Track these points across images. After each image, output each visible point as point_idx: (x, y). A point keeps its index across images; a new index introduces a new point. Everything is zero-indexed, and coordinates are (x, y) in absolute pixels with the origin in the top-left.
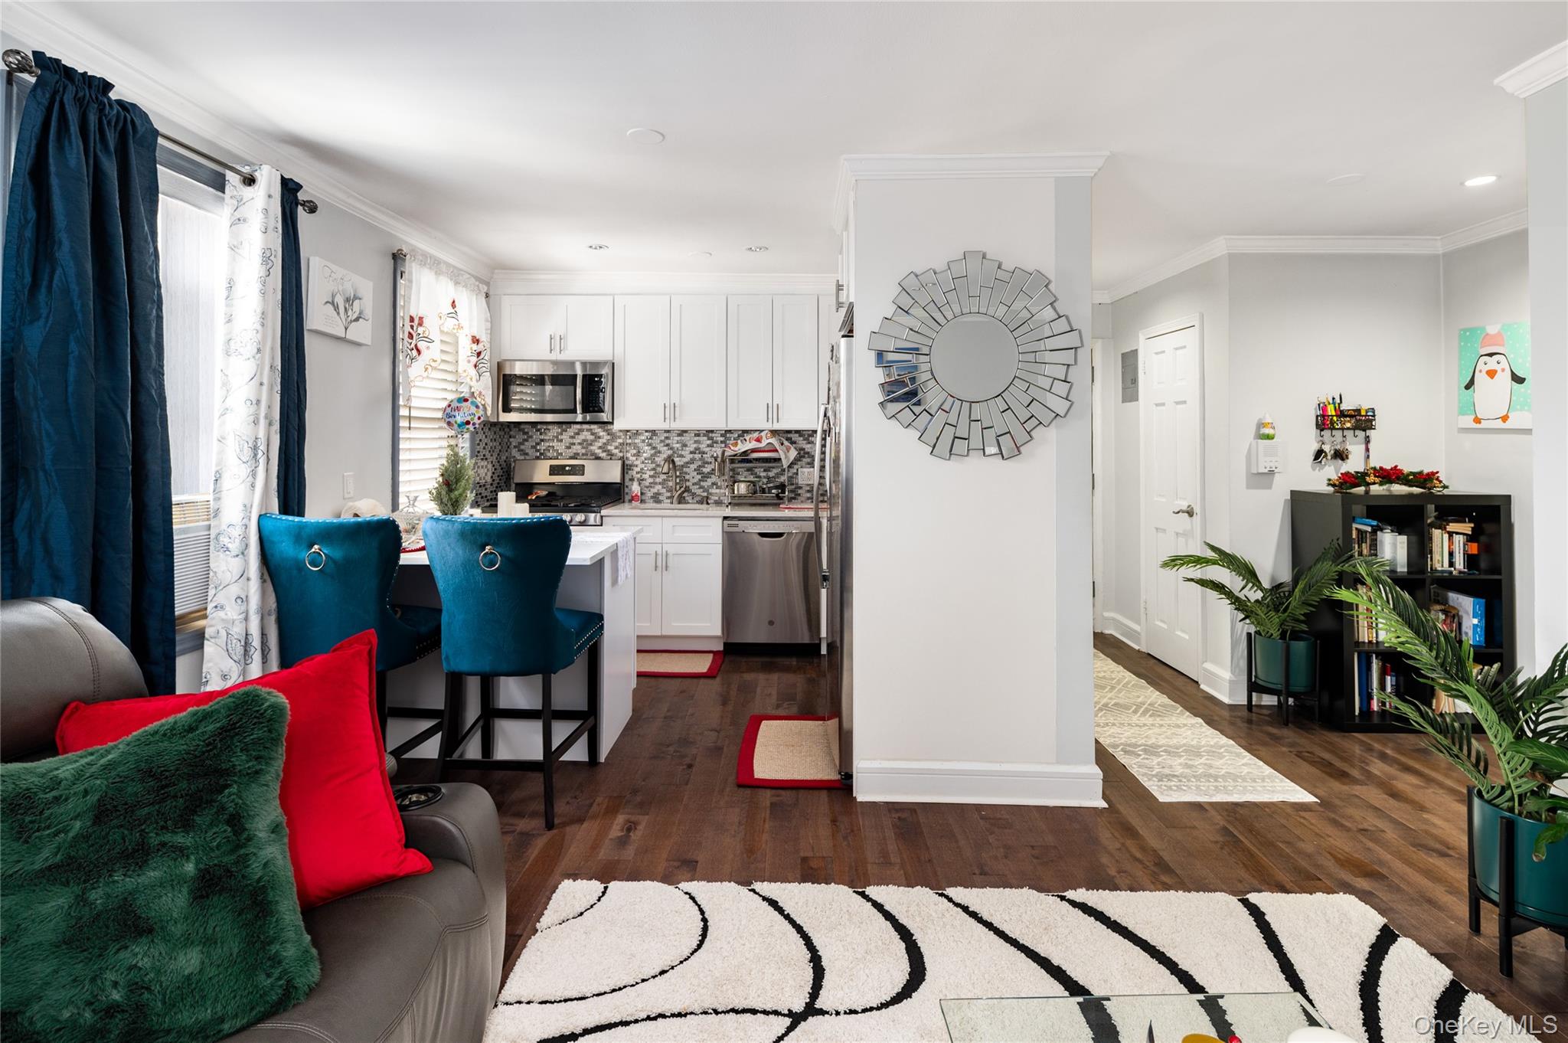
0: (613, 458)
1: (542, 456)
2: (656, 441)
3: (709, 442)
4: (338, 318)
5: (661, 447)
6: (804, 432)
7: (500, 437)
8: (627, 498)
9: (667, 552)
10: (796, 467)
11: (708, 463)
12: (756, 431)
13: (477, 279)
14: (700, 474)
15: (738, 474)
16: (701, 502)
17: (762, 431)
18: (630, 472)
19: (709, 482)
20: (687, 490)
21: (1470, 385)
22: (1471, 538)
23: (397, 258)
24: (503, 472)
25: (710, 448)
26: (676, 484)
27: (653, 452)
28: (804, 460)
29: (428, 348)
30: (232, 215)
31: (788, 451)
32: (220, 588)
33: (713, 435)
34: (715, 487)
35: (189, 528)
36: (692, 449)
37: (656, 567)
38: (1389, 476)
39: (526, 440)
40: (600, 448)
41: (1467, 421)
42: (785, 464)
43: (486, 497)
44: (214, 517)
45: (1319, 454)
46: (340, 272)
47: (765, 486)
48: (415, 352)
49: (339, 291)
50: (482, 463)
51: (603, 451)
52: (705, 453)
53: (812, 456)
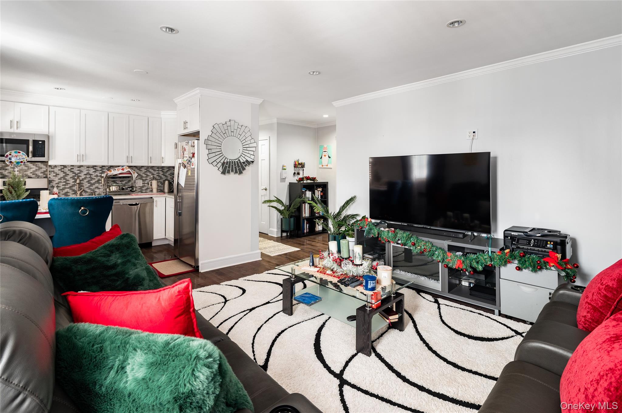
3: (94, 170)
5: (68, 173)
11: (93, 179)
12: (121, 166)
14: (89, 183)
17: (124, 166)
19: (94, 186)
21: (321, 158)
22: (321, 192)
25: (94, 173)
27: (64, 174)
28: (138, 177)
31: (134, 174)
33: (96, 167)
36: (85, 173)
38: (308, 178)
41: (320, 166)
45: (294, 173)
52: (91, 175)
53: (141, 176)
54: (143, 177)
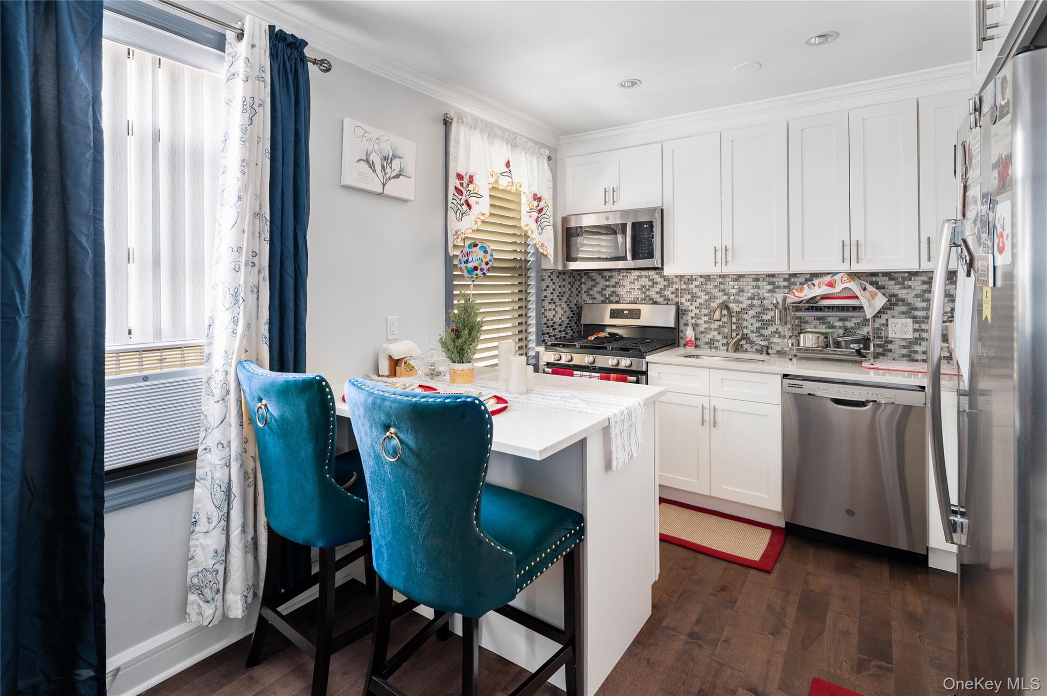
0: (669, 303)
1: (607, 301)
2: (710, 287)
3: (769, 287)
4: (374, 175)
5: (715, 292)
6: (896, 275)
7: (570, 283)
8: (682, 342)
9: (714, 407)
10: (884, 317)
11: (768, 310)
12: (829, 274)
13: (535, 142)
14: (759, 321)
15: (806, 322)
16: (760, 352)
17: (835, 274)
18: (684, 317)
19: (772, 329)
20: (745, 337)
23: (447, 123)
24: (574, 314)
25: (771, 294)
26: (732, 331)
27: (707, 297)
28: (896, 308)
29: (477, 203)
30: (228, 71)
31: (873, 298)
32: (210, 431)
33: (775, 279)
34: (777, 335)
35: (187, 370)
36: (750, 295)
37: (703, 421)
39: (594, 286)
40: (657, 293)
42: (869, 313)
43: (554, 336)
44: (206, 362)
46: (375, 132)
47: (840, 339)
48: (465, 207)
49: (374, 149)
50: (550, 307)
51: (661, 296)
52: (764, 299)
53: (909, 304)
54: (916, 309)
